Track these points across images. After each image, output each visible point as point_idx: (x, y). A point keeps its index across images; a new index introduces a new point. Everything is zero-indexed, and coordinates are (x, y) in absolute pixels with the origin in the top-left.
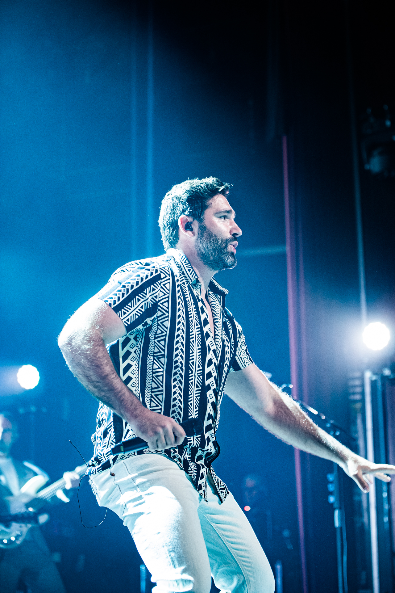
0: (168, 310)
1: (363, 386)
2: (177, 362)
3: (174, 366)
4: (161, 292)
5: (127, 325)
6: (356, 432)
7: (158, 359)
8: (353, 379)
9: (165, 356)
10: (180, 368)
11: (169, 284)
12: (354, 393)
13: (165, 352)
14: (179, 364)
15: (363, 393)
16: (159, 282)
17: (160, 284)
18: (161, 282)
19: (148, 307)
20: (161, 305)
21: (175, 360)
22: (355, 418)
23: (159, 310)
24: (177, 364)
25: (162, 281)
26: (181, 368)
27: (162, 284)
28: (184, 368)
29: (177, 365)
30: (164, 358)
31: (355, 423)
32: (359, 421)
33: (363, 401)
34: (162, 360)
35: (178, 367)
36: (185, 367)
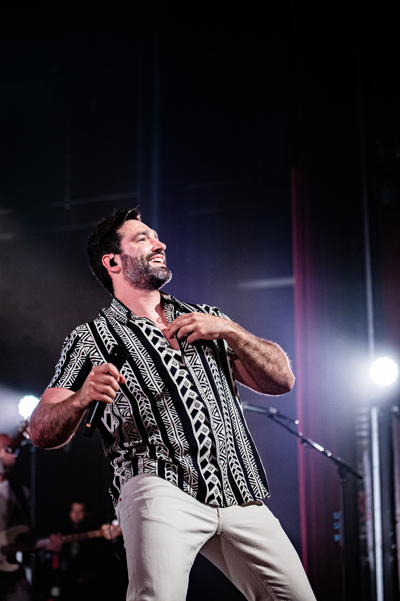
0: (101, 357)
1: (370, 422)
2: (135, 393)
3: (136, 398)
4: (86, 347)
5: (69, 387)
6: (362, 469)
7: (120, 402)
8: (360, 415)
9: (123, 394)
10: (141, 396)
11: (90, 336)
12: (361, 430)
13: (121, 392)
14: (138, 394)
15: (370, 430)
16: (80, 341)
17: (82, 343)
18: (81, 341)
19: (83, 364)
20: (93, 356)
21: (132, 393)
22: (362, 455)
23: (94, 361)
24: (137, 394)
25: (81, 339)
26: (143, 395)
27: (83, 341)
28: (145, 395)
29: (138, 396)
30: (123, 397)
31: (361, 461)
32: (366, 459)
33: (370, 437)
34: (123, 399)
35: (139, 396)
36: (145, 393)
